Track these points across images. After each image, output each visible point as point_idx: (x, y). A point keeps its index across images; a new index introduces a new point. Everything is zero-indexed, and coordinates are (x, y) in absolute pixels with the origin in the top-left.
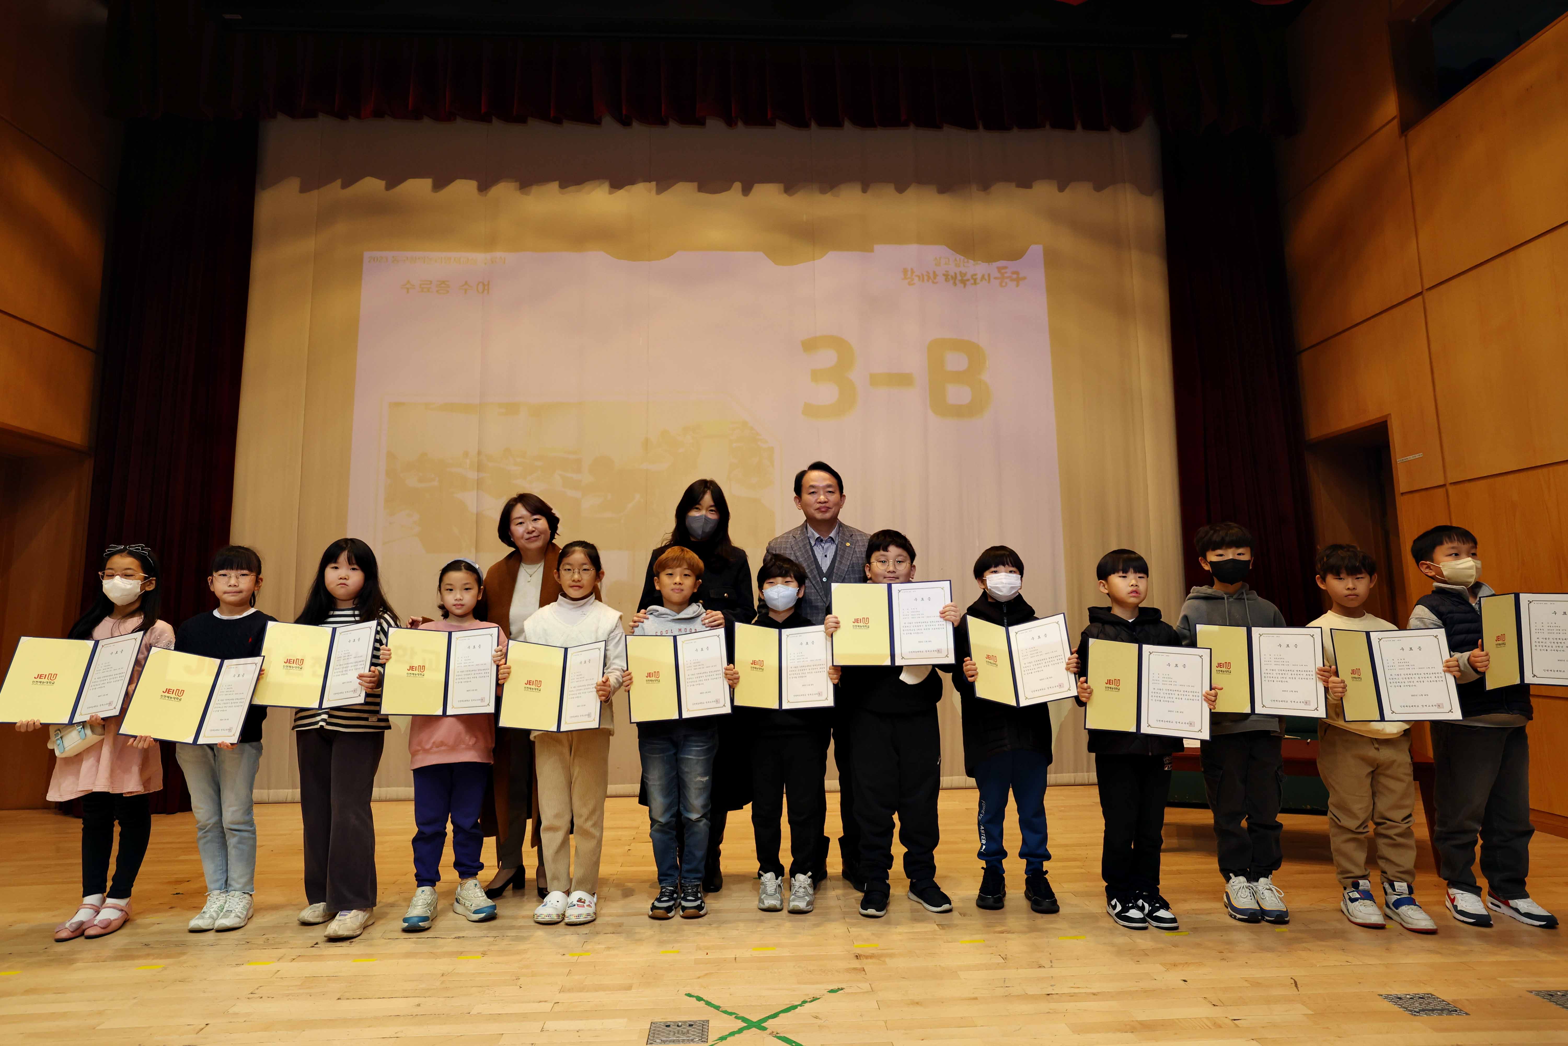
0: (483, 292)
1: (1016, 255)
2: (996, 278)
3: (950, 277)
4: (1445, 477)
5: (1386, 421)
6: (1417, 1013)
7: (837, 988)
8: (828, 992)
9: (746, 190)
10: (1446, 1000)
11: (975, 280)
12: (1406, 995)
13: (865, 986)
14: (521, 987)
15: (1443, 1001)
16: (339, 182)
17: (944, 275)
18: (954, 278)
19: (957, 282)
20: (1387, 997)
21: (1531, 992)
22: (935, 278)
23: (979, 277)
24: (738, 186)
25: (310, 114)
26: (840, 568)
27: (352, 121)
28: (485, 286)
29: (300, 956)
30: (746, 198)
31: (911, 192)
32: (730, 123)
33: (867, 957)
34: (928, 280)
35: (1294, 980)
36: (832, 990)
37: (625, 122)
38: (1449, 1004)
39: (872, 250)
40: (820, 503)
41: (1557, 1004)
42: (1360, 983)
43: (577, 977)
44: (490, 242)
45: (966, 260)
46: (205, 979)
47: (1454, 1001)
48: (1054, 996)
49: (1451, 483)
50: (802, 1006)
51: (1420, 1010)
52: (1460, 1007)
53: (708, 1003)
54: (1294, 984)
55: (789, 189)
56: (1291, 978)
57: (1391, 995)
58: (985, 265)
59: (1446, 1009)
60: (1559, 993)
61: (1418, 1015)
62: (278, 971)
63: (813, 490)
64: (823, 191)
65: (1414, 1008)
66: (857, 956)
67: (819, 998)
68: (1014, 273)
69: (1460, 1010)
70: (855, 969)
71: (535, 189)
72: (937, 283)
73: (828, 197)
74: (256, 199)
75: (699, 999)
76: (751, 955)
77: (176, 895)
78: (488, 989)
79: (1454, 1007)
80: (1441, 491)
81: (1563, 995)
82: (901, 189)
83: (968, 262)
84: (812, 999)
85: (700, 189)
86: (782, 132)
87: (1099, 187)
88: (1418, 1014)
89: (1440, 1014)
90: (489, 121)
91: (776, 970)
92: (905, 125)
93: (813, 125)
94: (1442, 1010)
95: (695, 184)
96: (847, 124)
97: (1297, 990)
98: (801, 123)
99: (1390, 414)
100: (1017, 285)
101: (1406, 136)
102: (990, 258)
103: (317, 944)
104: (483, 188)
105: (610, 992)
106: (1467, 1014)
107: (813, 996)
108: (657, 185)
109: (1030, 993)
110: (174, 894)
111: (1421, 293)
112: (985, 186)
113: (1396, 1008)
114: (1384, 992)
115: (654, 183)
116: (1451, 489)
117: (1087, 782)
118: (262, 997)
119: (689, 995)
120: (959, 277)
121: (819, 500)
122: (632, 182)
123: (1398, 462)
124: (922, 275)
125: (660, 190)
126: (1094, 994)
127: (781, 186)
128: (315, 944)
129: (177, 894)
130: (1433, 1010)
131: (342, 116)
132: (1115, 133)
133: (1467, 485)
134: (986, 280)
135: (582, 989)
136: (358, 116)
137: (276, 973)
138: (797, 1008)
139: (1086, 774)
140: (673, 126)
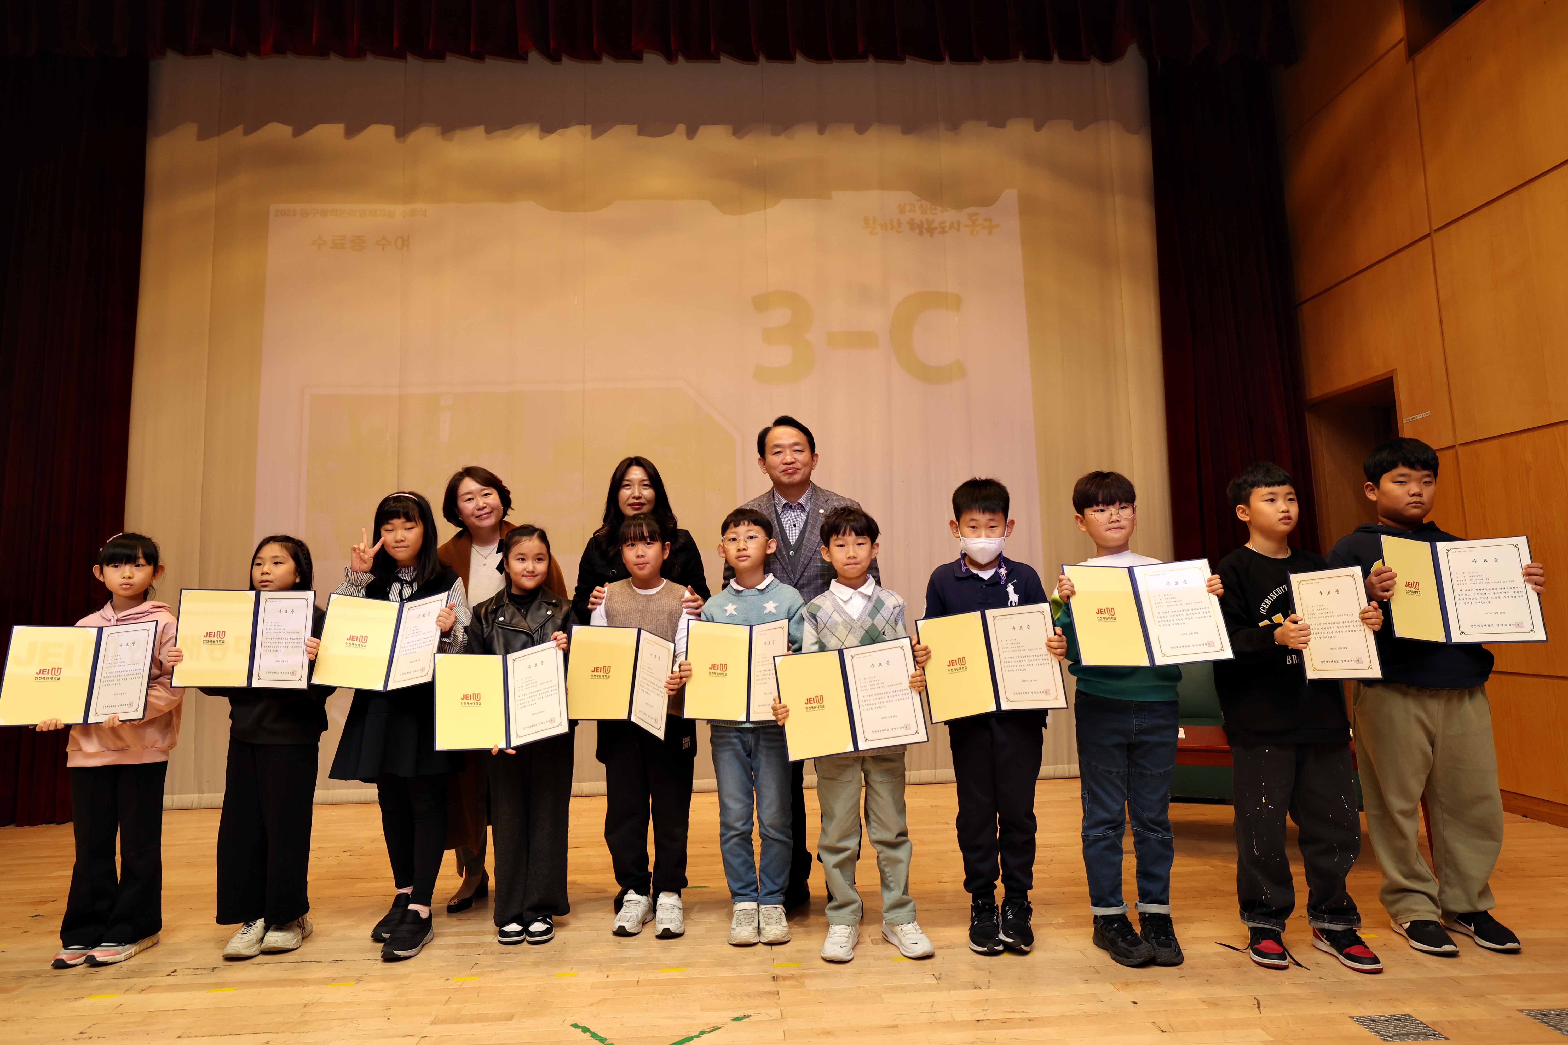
0: (402, 249)
1: (987, 201)
2: (966, 226)
3: (915, 226)
4: (1455, 437)
5: (1392, 377)
6: (1391, 1037)
7: (743, 1015)
8: (731, 1020)
9: (691, 133)
10: (1424, 1023)
11: (944, 228)
12: (1381, 1016)
13: (775, 1013)
14: (389, 1019)
15: (1422, 1023)
16: (240, 129)
17: (908, 223)
18: (920, 226)
19: (924, 231)
20: (1359, 1020)
21: (1521, 1011)
22: (899, 226)
23: (948, 224)
24: (681, 128)
25: (203, 50)
26: (810, 539)
27: (251, 59)
28: (404, 242)
29: (151, 986)
30: (691, 141)
31: (872, 134)
32: (670, 58)
33: (784, 978)
34: (892, 229)
35: (1258, 1000)
36: (737, 1017)
37: (554, 58)
38: (1427, 1027)
39: (830, 198)
40: (786, 464)
41: (1549, 1025)
42: (1330, 1003)
43: (455, 1006)
44: (410, 194)
45: (933, 207)
46: (33, 1018)
47: (1434, 1023)
48: (985, 1023)
49: (1460, 445)
50: (699, 1037)
51: (1394, 1035)
52: (1439, 1030)
53: (594, 1035)
54: (1256, 1006)
55: (739, 130)
56: (1255, 998)
57: (1363, 1017)
58: (953, 212)
59: (1423, 1033)
60: (1553, 1012)
61: (1390, 1041)
62: (121, 1005)
63: (778, 450)
64: (776, 133)
65: (1386, 1033)
66: (774, 977)
67: (720, 1028)
68: (986, 220)
69: (1440, 1034)
70: (769, 992)
71: (458, 134)
72: (901, 232)
73: (781, 140)
74: (147, 147)
75: (585, 1030)
76: (656, 977)
77: (35, 918)
78: (352, 1022)
79: (1433, 1030)
80: (1451, 452)
81: (1557, 1015)
82: (861, 129)
83: (935, 209)
84: (712, 1029)
85: (640, 132)
86: (728, 65)
87: (1080, 126)
88: (1391, 1039)
89: (1415, 1039)
90: (403, 57)
91: (679, 995)
92: (863, 57)
93: (762, 59)
94: (1419, 1034)
95: (635, 127)
96: (799, 58)
97: (1258, 1012)
98: (747, 56)
99: (1396, 369)
100: (990, 233)
101: (1414, 60)
102: (959, 206)
103: (175, 971)
104: (402, 133)
105: (487, 1024)
106: (1446, 1038)
107: (714, 1025)
108: (593, 128)
109: (958, 1019)
110: (33, 917)
111: (1428, 235)
112: (954, 125)
113: (1366, 1032)
114: (1356, 1013)
115: (589, 127)
116: (1460, 450)
117: (1067, 775)
118: (91, 1038)
119: (575, 1026)
120: (926, 226)
121: (784, 461)
122: (566, 125)
123: (1405, 422)
124: (886, 224)
125: (597, 133)
126: (1030, 1020)
127: (730, 128)
128: (173, 972)
129: (36, 916)
130: (1408, 1035)
131: (239, 52)
132: (1095, 65)
133: (1478, 446)
134: (955, 228)
135: (458, 1019)
136: (258, 53)
137: (117, 1007)
138: (693, 1039)
139: (1066, 766)
140: (606, 60)
